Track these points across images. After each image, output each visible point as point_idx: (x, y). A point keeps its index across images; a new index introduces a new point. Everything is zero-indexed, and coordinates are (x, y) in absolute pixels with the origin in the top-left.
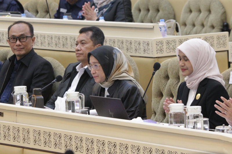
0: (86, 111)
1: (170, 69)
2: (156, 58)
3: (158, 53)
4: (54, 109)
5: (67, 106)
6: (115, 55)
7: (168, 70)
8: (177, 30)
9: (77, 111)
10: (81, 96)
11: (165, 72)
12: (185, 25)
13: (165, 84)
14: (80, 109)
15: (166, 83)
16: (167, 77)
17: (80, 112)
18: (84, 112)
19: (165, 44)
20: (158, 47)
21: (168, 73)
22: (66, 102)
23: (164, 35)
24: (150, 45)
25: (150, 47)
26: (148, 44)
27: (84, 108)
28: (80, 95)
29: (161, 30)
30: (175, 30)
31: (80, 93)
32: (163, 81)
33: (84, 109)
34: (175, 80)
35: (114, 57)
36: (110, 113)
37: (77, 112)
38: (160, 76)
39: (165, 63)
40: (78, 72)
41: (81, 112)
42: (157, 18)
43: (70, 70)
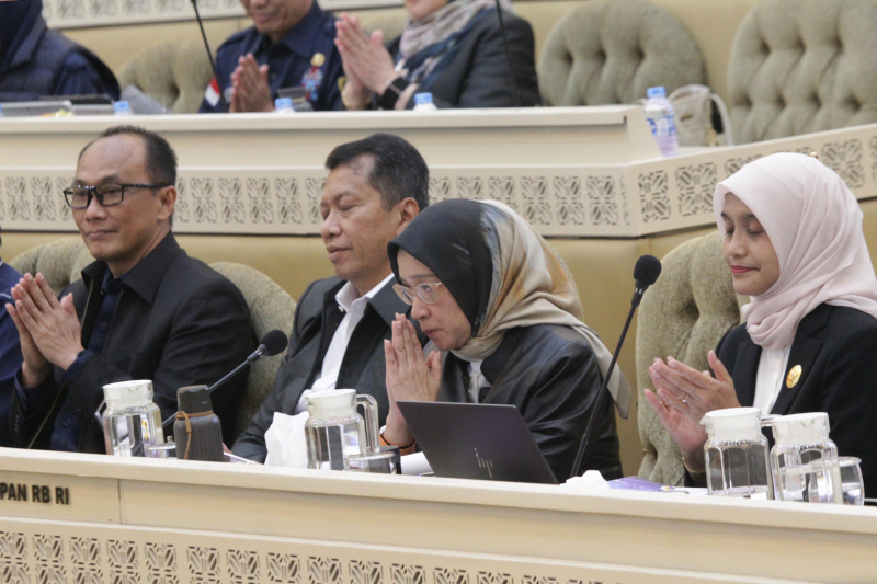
0: (387, 459)
1: (698, 277)
2: (644, 237)
3: (651, 221)
4: (263, 461)
5: (313, 446)
6: (492, 233)
7: (693, 279)
8: (718, 125)
9: (352, 463)
10: (364, 404)
11: (680, 290)
12: (746, 102)
13: (683, 337)
14: (362, 455)
15: (686, 334)
16: (690, 311)
17: (362, 467)
18: (378, 465)
19: (672, 183)
20: (649, 197)
21: (694, 292)
22: (307, 430)
23: (666, 149)
24: (617, 190)
25: (617, 198)
26: (609, 188)
27: (377, 450)
28: (359, 399)
29: (654, 131)
30: (709, 125)
31: (358, 393)
32: (676, 326)
33: (378, 454)
34: (722, 318)
35: (490, 242)
36: (482, 463)
37: (352, 468)
38: (663, 304)
39: (677, 254)
40: (345, 313)
41: (367, 465)
42: (638, 82)
43: (315, 308)
